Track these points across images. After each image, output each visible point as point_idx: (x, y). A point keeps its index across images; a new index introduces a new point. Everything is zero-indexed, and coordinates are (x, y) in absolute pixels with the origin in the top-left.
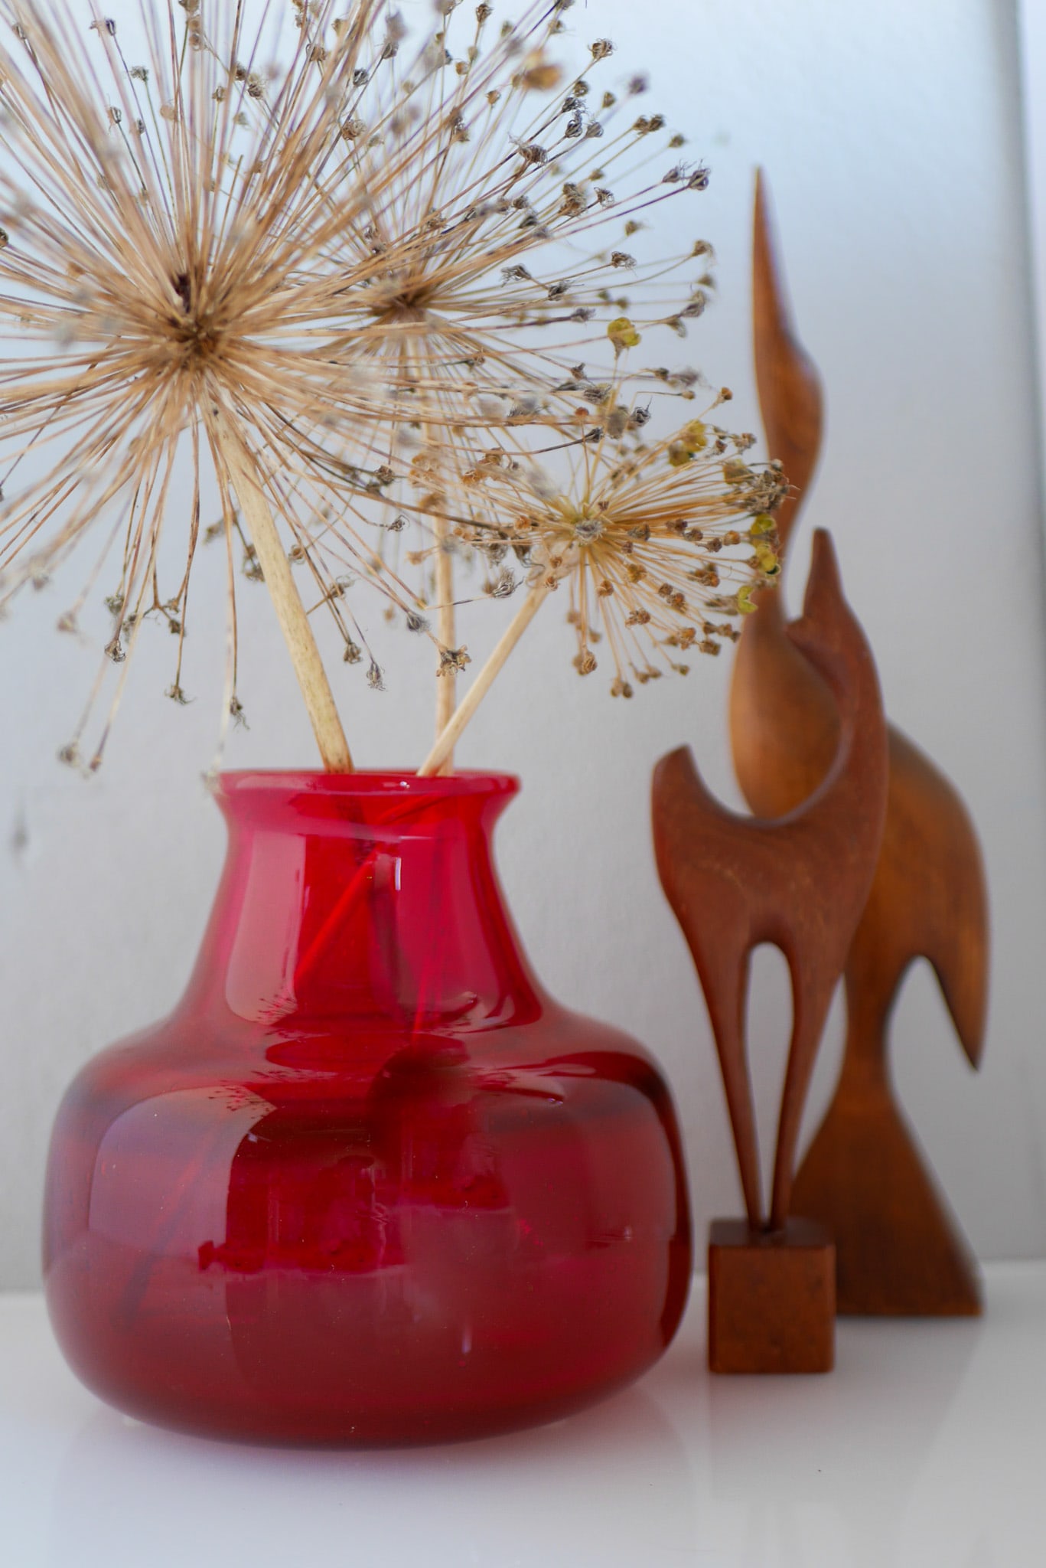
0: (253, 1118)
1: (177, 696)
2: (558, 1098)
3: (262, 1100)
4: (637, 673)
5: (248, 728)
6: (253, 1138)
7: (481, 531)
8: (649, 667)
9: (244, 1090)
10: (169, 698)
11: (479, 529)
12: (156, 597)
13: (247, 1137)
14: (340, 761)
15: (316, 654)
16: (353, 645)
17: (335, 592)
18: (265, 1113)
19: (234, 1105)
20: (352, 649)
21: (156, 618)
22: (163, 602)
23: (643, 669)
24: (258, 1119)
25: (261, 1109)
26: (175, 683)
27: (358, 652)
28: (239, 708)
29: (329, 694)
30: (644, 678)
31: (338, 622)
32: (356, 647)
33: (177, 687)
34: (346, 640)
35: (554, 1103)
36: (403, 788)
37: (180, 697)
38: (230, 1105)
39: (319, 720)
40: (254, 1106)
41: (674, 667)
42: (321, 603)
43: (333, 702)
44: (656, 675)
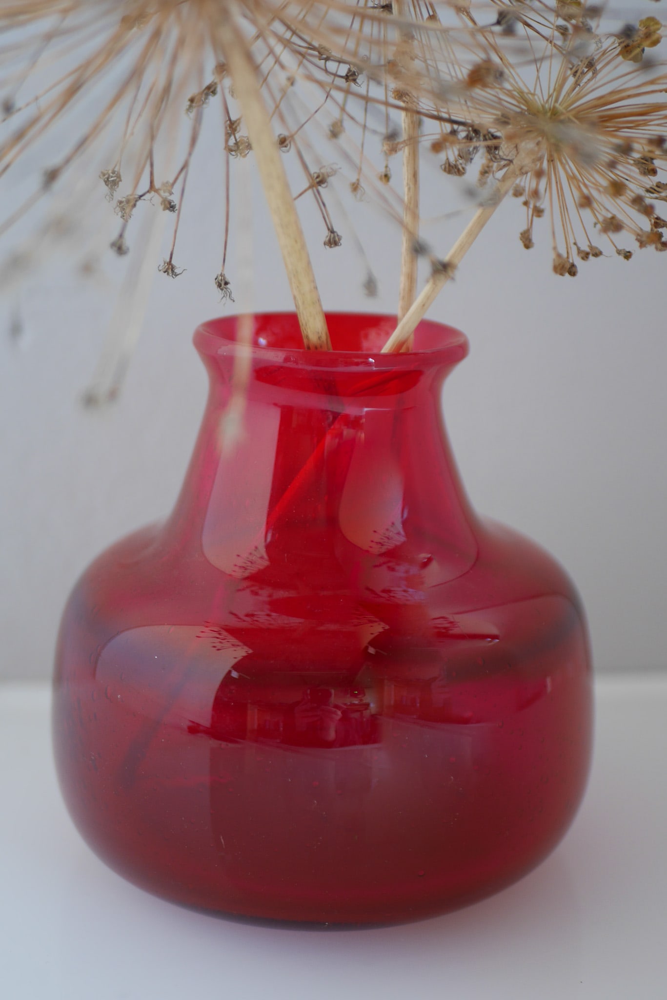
0: (235, 658)
1: (170, 271)
2: (494, 637)
3: (240, 644)
4: (579, 251)
5: (234, 301)
6: (235, 674)
7: (458, 129)
8: (591, 247)
9: (225, 633)
10: (162, 272)
11: (455, 127)
12: (152, 182)
13: (230, 672)
14: (319, 338)
15: (303, 246)
16: (336, 234)
17: (320, 181)
18: (245, 654)
19: (219, 645)
20: (334, 237)
21: (151, 199)
22: (157, 184)
23: (585, 247)
24: (240, 658)
25: (241, 652)
26: (168, 260)
27: (340, 239)
28: (226, 283)
29: (314, 281)
30: (585, 256)
31: (323, 214)
32: (338, 235)
33: (170, 263)
34: (329, 229)
35: (490, 642)
36: (370, 364)
37: (173, 271)
38: (214, 645)
39: (303, 303)
40: (235, 648)
41: (619, 252)
42: (305, 191)
43: (316, 288)
44: (597, 254)
